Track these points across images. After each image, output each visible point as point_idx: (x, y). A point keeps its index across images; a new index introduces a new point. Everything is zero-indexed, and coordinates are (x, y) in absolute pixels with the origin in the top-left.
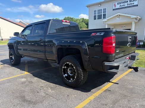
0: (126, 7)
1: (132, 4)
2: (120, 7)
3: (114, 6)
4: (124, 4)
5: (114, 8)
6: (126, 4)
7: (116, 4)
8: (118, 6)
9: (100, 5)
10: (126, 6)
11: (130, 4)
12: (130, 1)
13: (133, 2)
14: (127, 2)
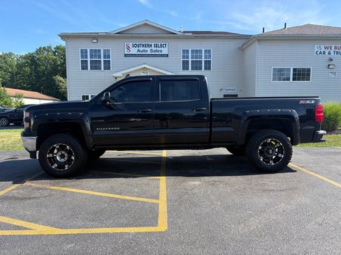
0: (149, 56)
1: (158, 51)
2: (138, 53)
3: (126, 50)
4: (145, 49)
5: (126, 53)
6: (149, 49)
7: (131, 46)
8: (134, 51)
9: (96, 41)
10: (149, 53)
11: (155, 51)
12: (156, 46)
13: (160, 49)
14: (151, 46)
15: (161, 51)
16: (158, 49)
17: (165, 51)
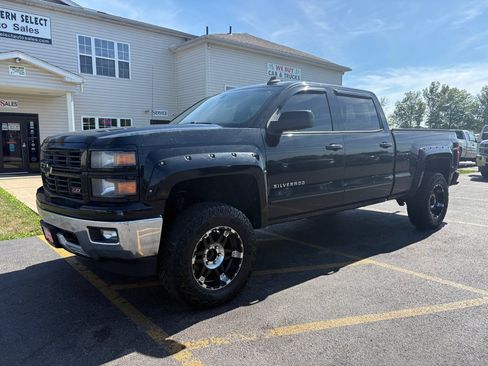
0: (9, 35)
6: (10, 23)
11: (23, 29)
12: (25, 19)
13: (34, 26)
14: (14, 17)
15: (37, 32)
16: (30, 26)
17: (44, 32)
